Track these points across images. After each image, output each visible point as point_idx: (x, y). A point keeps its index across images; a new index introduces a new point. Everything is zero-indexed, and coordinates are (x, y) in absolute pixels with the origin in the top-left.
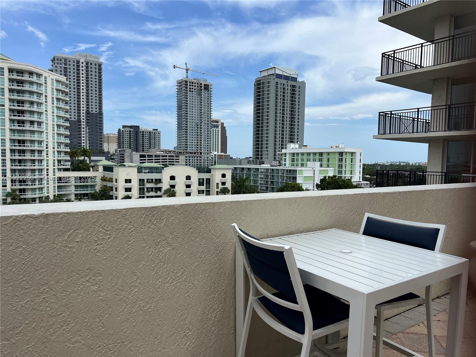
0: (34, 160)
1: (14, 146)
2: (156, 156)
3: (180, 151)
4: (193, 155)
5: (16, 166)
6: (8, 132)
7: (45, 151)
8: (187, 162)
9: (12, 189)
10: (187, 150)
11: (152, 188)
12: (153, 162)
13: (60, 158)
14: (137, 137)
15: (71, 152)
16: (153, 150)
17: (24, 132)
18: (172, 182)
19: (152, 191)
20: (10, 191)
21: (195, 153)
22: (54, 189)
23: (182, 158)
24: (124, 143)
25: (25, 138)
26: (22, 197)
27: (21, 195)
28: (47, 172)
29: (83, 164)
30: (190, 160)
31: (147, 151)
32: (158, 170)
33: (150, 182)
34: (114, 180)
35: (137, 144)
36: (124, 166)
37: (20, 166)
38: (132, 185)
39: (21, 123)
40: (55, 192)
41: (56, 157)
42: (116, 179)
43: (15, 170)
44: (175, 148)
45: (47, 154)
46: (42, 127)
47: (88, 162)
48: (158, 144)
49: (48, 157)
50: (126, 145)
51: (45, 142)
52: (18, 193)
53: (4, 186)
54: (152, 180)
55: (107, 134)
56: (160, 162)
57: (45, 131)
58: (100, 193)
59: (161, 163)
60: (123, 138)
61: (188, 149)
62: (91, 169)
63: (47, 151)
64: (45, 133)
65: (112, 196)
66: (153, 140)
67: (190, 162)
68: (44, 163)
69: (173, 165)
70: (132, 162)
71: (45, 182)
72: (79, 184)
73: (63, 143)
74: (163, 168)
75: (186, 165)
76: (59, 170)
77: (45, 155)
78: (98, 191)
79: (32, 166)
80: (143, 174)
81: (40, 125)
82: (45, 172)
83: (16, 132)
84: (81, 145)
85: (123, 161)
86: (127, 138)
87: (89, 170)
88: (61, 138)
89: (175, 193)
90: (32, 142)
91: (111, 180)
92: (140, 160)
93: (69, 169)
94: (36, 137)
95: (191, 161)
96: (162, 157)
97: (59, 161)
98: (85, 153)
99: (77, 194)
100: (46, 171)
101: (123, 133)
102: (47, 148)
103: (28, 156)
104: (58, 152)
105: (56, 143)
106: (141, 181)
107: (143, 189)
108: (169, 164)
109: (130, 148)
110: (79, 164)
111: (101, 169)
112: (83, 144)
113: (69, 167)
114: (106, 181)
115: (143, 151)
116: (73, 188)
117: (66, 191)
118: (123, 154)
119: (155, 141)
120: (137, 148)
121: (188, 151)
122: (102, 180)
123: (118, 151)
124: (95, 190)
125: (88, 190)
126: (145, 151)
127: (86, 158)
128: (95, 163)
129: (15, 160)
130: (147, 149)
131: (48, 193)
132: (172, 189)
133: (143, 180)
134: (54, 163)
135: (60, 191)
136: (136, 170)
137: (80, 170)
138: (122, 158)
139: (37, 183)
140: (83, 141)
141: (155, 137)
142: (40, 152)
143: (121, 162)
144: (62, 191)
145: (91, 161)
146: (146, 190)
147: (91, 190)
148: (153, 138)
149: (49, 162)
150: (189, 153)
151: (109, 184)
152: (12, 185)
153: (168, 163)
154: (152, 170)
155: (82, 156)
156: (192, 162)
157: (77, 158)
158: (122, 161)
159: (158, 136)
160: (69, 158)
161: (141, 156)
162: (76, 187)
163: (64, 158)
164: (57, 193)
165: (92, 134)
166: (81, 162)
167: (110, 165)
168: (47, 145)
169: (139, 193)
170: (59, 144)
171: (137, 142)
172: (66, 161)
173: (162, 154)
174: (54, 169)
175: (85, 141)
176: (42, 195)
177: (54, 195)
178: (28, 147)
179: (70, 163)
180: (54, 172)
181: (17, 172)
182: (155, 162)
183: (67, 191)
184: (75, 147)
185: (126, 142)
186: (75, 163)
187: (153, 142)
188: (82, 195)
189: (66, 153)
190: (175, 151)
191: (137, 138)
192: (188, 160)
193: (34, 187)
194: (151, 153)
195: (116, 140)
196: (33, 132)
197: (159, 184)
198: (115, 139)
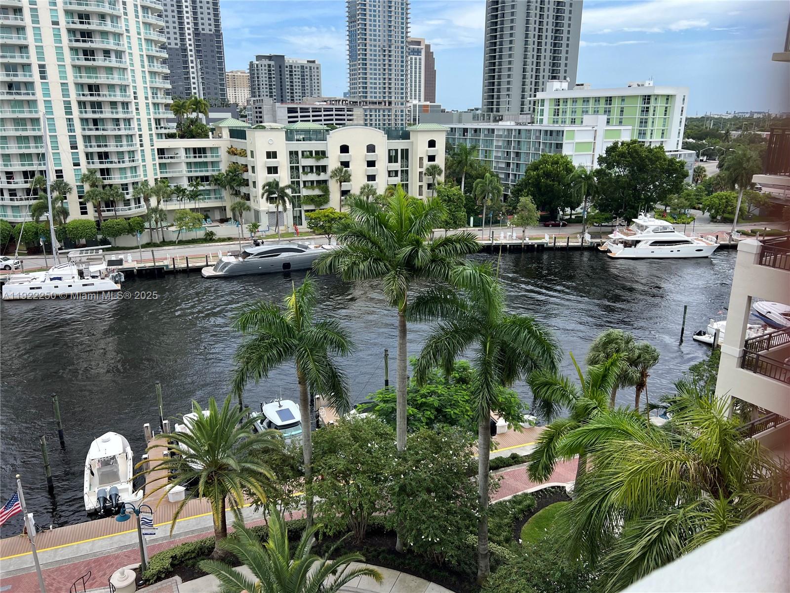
0: (117, 120)
1: (83, 95)
2: (315, 110)
3: (355, 100)
4: (377, 106)
5: (91, 130)
6: (69, 71)
7: (133, 104)
8: (366, 120)
9: (89, 170)
10: (366, 97)
11: (311, 167)
12: (309, 121)
13: (158, 116)
14: (281, 75)
15: (176, 106)
16: (309, 98)
17: (94, 69)
18: (345, 157)
19: (312, 171)
20: (87, 173)
21: (380, 103)
22: (155, 169)
23: (358, 112)
24: (261, 87)
25: (98, 81)
26: (106, 182)
27: (104, 179)
28: (141, 141)
29: (197, 126)
30: (371, 116)
31: (298, 101)
32: (320, 135)
33: (308, 157)
34: (249, 154)
35: (281, 89)
36: (264, 128)
37: (97, 129)
38: (278, 162)
39: (89, 53)
40: (156, 174)
41: (151, 113)
42: (252, 152)
43: (89, 137)
44: (345, 94)
45: (137, 109)
46: (123, 60)
47: (204, 122)
48: (316, 88)
49: (138, 114)
50: (264, 91)
51: (131, 87)
52: (98, 175)
53: (77, 164)
54: (311, 152)
55: (232, 72)
56: (321, 120)
57: (129, 68)
58: (227, 175)
59: (323, 122)
60: (258, 77)
61: (369, 95)
62: (210, 133)
63: (137, 104)
64: (129, 71)
65: (248, 180)
66: (308, 80)
67: (371, 120)
68: (134, 124)
69: (343, 125)
70: (275, 122)
71: (138, 156)
72: (192, 160)
73: (161, 89)
74: (327, 130)
75: (366, 125)
76: (160, 136)
77: (134, 111)
78: (223, 171)
79: (115, 129)
80: (295, 142)
81: (121, 58)
82: (136, 140)
83: (83, 70)
84: (191, 93)
85: (261, 119)
86: (264, 79)
87: (207, 136)
88: (157, 80)
89: (350, 176)
90: (111, 87)
91: (243, 154)
92: (289, 117)
93: (175, 134)
94: (115, 79)
95: (373, 117)
96: (324, 111)
97: (158, 121)
98: (197, 106)
99: (192, 177)
100: (138, 139)
101: (257, 70)
102: (135, 98)
103: (107, 113)
104: (154, 104)
105: (149, 88)
106: (293, 154)
107: (297, 168)
108: (336, 124)
109: (271, 96)
110: (189, 126)
111: (226, 134)
112: (193, 91)
113: (174, 131)
114: (235, 154)
115: (293, 100)
116: (184, 167)
117: (173, 172)
118: (260, 108)
119: (311, 83)
120: (282, 97)
121: (369, 99)
122: (229, 153)
123: (252, 102)
124: (219, 170)
125: (207, 171)
126: (296, 101)
127: (201, 115)
128: (216, 124)
129: (87, 120)
130: (298, 98)
131: (145, 175)
132: (344, 169)
133: (297, 153)
134: (150, 124)
135: (163, 172)
136: (283, 135)
137: (193, 137)
138: (258, 115)
139: (127, 159)
140: (193, 86)
141: (311, 76)
142: (125, 105)
143: (258, 122)
144: (166, 172)
145: (209, 120)
146: (301, 170)
147: (213, 171)
148: (308, 77)
149: (142, 123)
150: (370, 103)
151: (241, 161)
152: (89, 163)
153: (334, 122)
154: (309, 135)
155: (194, 111)
156: (376, 120)
157: (185, 115)
158: (259, 119)
159: (316, 74)
160: (172, 116)
161: (291, 110)
162: (189, 164)
163: (165, 116)
164: (159, 176)
165: (207, 73)
166: (193, 122)
167: (240, 127)
168: (135, 93)
169: (291, 175)
170: (155, 90)
171: (281, 86)
172: (169, 120)
173: (324, 105)
174: (151, 135)
175: (196, 86)
176: (136, 180)
177: (156, 180)
178: (105, 96)
179: (175, 124)
180: (151, 140)
181: (93, 140)
182: (313, 121)
183: (175, 172)
184: (181, 96)
185: (264, 86)
186: (184, 124)
187: (308, 84)
188: (199, 180)
189: (167, 106)
190: (345, 101)
191: (281, 79)
192: (369, 116)
193: (122, 165)
194: (306, 104)
195: (247, 83)
196: (110, 70)
197: (322, 160)
198: (245, 80)
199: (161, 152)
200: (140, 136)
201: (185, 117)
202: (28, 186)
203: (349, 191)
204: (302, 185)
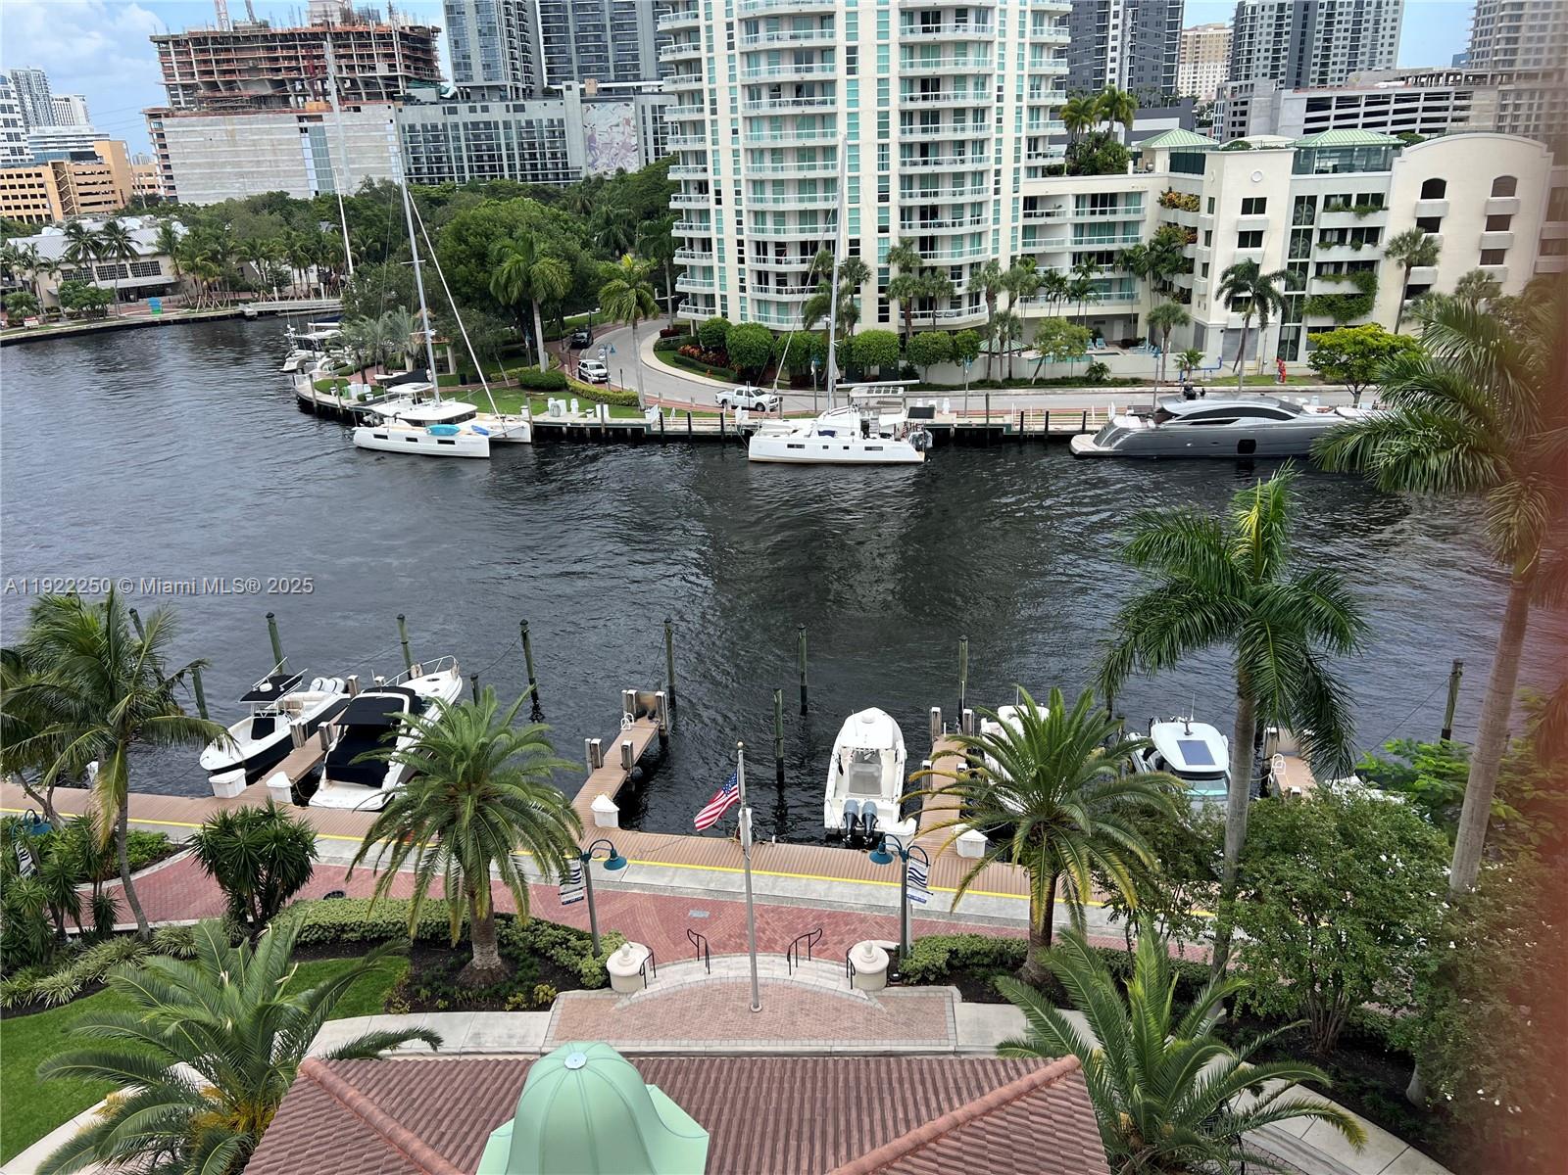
0: (962, 144)
1: (912, 99)
2: (1373, 100)
3: (1479, 71)
4: (1538, 84)
5: (915, 164)
6: (895, 53)
7: (994, 111)
8: (1501, 118)
9: (902, 240)
10: (1512, 63)
11: (1342, 232)
12: (1355, 126)
13: (1035, 133)
14: (1304, 26)
15: (1071, 109)
16: (1364, 74)
17: (933, 49)
18: (1430, 208)
19: (1341, 241)
20: (897, 245)
21: (1547, 75)
22: (1015, 238)
23: (1483, 100)
24: (1255, 55)
25: (940, 71)
26: (927, 262)
27: (924, 256)
28: (997, 182)
29: (1105, 149)
30: (1517, 107)
31: (1337, 83)
32: (1377, 159)
33: (1337, 209)
34: (1204, 204)
35: (1301, 58)
36: (1247, 146)
37: (925, 163)
38: (1267, 221)
39: (930, 19)
40: (1014, 247)
41: (1024, 129)
42: (1212, 200)
43: (911, 177)
44: (1457, 59)
45: (999, 121)
46: (989, 25)
47: (1121, 140)
48: (1386, 49)
49: (1000, 130)
50: (1261, 63)
51: (995, 78)
52: (916, 250)
53: (883, 230)
54: (1347, 198)
55: (1196, 29)
56: (1384, 124)
57: (998, 40)
58: (1152, 249)
59: (1390, 128)
60: (1251, 36)
61: (1520, 57)
62: (1131, 163)
63: (1000, 110)
64: (996, 45)
65: (1192, 260)
66: (1369, 34)
67: (1516, 118)
68: (990, 151)
69: (1441, 131)
70: (1273, 132)
71: (988, 213)
72: (1088, 219)
73: (1047, 77)
74: (1397, 147)
75: (1500, 130)
76: (1032, 171)
77: (994, 124)
78: (1145, 242)
79: (955, 162)
80: (1314, 176)
81: (985, 22)
82: (989, 182)
83: (917, 52)
84: (1104, 81)
85: (1242, 129)
86: (1265, 38)
87: (1123, 170)
88: (1044, 59)
89: (1437, 250)
90: (960, 80)
91: (1192, 204)
92: (1308, 120)
93: (1062, 166)
94: (970, 65)
95: (1523, 111)
96: (1397, 101)
97: (1033, 142)
98: (1114, 108)
99: (1080, 254)
100: (993, 178)
101: (1253, 19)
102: (999, 99)
103: (947, 132)
104: (1031, 109)
105: (1026, 77)
106: (1304, 204)
107: (1308, 234)
108: (1422, 131)
109: (1274, 76)
110: (1091, 151)
111: (1162, 162)
112: (1109, 76)
113: (1060, 161)
114: (1175, 206)
115: (1323, 81)
116: (1068, 234)
117: (1046, 243)
118: (1245, 103)
119: (1375, 39)
120: (1299, 75)
121: (1518, 67)
122: (1162, 203)
123: (1227, 93)
124: (1137, 239)
125: (1113, 241)
126: (1329, 83)
127: (1118, 127)
128: (1145, 143)
129: (911, 145)
130: (1337, 75)
131: (996, 250)
132: (1424, 236)
133: (1312, 200)
134: (1018, 150)
135: (1029, 244)
136: (1288, 159)
137: (1096, 172)
138: (1239, 118)
139: (967, 218)
140: (1110, 65)
141: (1377, 22)
142: (980, 113)
143: (1236, 138)
144: (1034, 244)
145: (1131, 136)
146: (1316, 239)
147: (1125, 240)
148: (1370, 25)
149: (1004, 148)
150: (1519, 76)
151: (1185, 219)
152: (903, 226)
153: (1417, 126)
154: (1348, 159)
155: (1105, 118)
156: (1529, 117)
157: (1087, 127)
158: (1238, 129)
159: (1390, 17)
160: (1060, 130)
161: (1314, 105)
162: (1079, 228)
163: (1050, 131)
164: (1019, 251)
165: (1143, 35)
166: (1100, 140)
167: (1195, 147)
168: (1000, 89)
169: (1291, 250)
170: (1036, 80)
171: (1301, 50)
172: (1054, 140)
173: (1399, 87)
174: (1017, 170)
175: (1115, 65)
176: (977, 258)
177: (1013, 258)
178: (948, 99)
179: (1063, 148)
180: (1016, 180)
181: (916, 183)
182: (1365, 126)
183: (1051, 243)
184: (1085, 88)
185: (1263, 54)
186: (1081, 147)
187: (1368, 41)
188: (1094, 259)
189: (1054, 110)
190: (1455, 75)
191: (1303, 34)
192: (1510, 109)
193: (958, 231)
194: (1353, 88)
195: (1224, 49)
196: (962, 46)
197: (1371, 215)
198: (1221, 44)
199: (1031, 203)
200: (998, 173)
201: (1087, 131)
202: (805, 267)
203: (1427, 286)
204: (1312, 271)
